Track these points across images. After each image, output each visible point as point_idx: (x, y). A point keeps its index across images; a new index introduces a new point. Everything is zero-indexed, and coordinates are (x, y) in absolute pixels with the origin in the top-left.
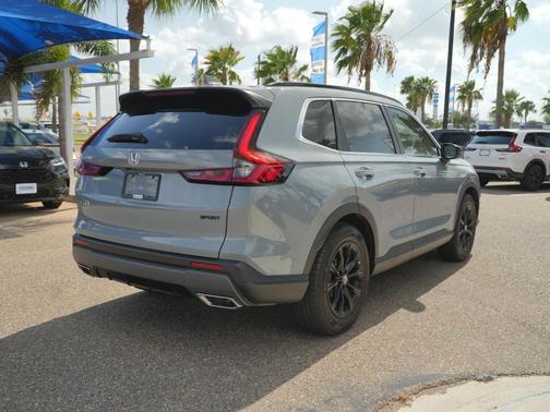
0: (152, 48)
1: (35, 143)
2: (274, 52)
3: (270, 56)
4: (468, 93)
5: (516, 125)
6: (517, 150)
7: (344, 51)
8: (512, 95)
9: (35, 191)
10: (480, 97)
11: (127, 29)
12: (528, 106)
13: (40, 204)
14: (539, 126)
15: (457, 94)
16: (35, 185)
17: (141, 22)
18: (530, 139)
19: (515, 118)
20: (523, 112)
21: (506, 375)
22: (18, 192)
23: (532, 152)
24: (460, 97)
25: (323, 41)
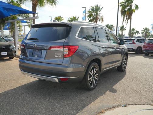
0: (38, 16)
1: (7, 41)
2: (72, 18)
3: (71, 18)
4: (122, 28)
5: (135, 37)
6: (134, 43)
7: (90, 17)
8: (133, 30)
9: (6, 54)
10: (125, 30)
11: (32, 11)
12: (138, 32)
13: (8, 58)
14: (141, 37)
15: (120, 29)
16: (6, 53)
17: (36, 9)
18: (138, 41)
19: (134, 35)
20: (136, 34)
21: (130, 105)
22: (2, 55)
23: (138, 44)
25: (85, 15)
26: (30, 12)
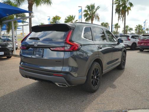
1: (4, 41)
2: (69, 17)
4: (117, 26)
5: (129, 34)
6: (129, 40)
7: (87, 16)
8: (127, 27)
9: (3, 54)
10: (120, 27)
12: (131, 29)
14: (134, 34)
15: (114, 26)
16: (3, 52)
18: (133, 37)
19: (128, 32)
20: (130, 31)
23: (133, 40)
24: (115, 27)
25: (81, 14)
26: (26, 12)
